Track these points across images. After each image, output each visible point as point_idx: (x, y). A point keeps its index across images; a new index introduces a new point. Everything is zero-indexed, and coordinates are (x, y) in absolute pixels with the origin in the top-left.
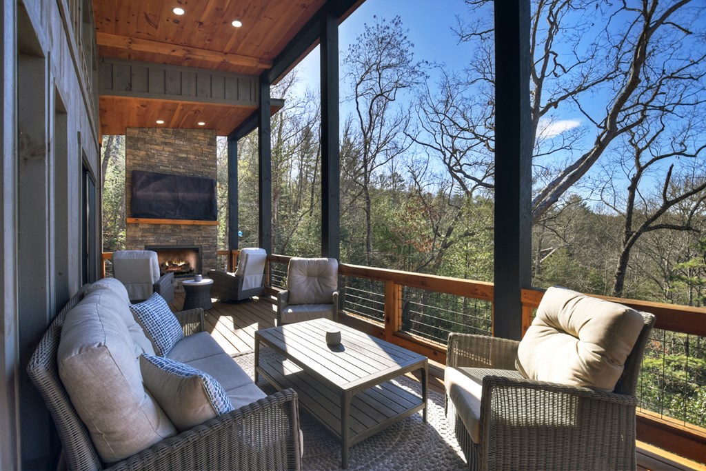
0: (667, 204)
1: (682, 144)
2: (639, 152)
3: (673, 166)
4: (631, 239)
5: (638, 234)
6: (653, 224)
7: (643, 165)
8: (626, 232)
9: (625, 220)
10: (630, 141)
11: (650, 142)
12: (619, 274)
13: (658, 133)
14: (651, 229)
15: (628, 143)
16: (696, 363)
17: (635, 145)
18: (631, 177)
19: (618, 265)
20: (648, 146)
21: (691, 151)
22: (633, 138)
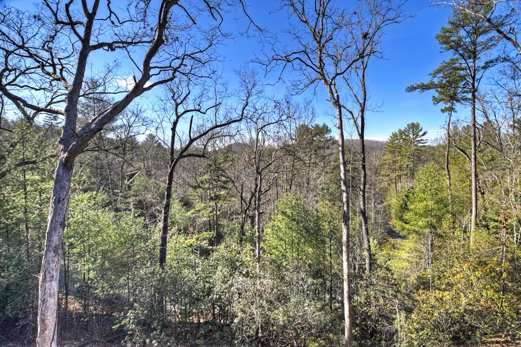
0: (192, 141)
1: (199, 105)
2: (177, 105)
3: (193, 116)
4: (174, 163)
5: (177, 160)
6: (185, 154)
7: (179, 114)
8: (171, 159)
9: (170, 150)
10: (173, 97)
11: (183, 100)
12: (168, 188)
13: (187, 96)
14: (185, 157)
15: (170, 98)
16: (210, 235)
17: (175, 101)
18: (172, 122)
19: (167, 182)
20: (181, 103)
21: (202, 110)
22: (174, 96)
